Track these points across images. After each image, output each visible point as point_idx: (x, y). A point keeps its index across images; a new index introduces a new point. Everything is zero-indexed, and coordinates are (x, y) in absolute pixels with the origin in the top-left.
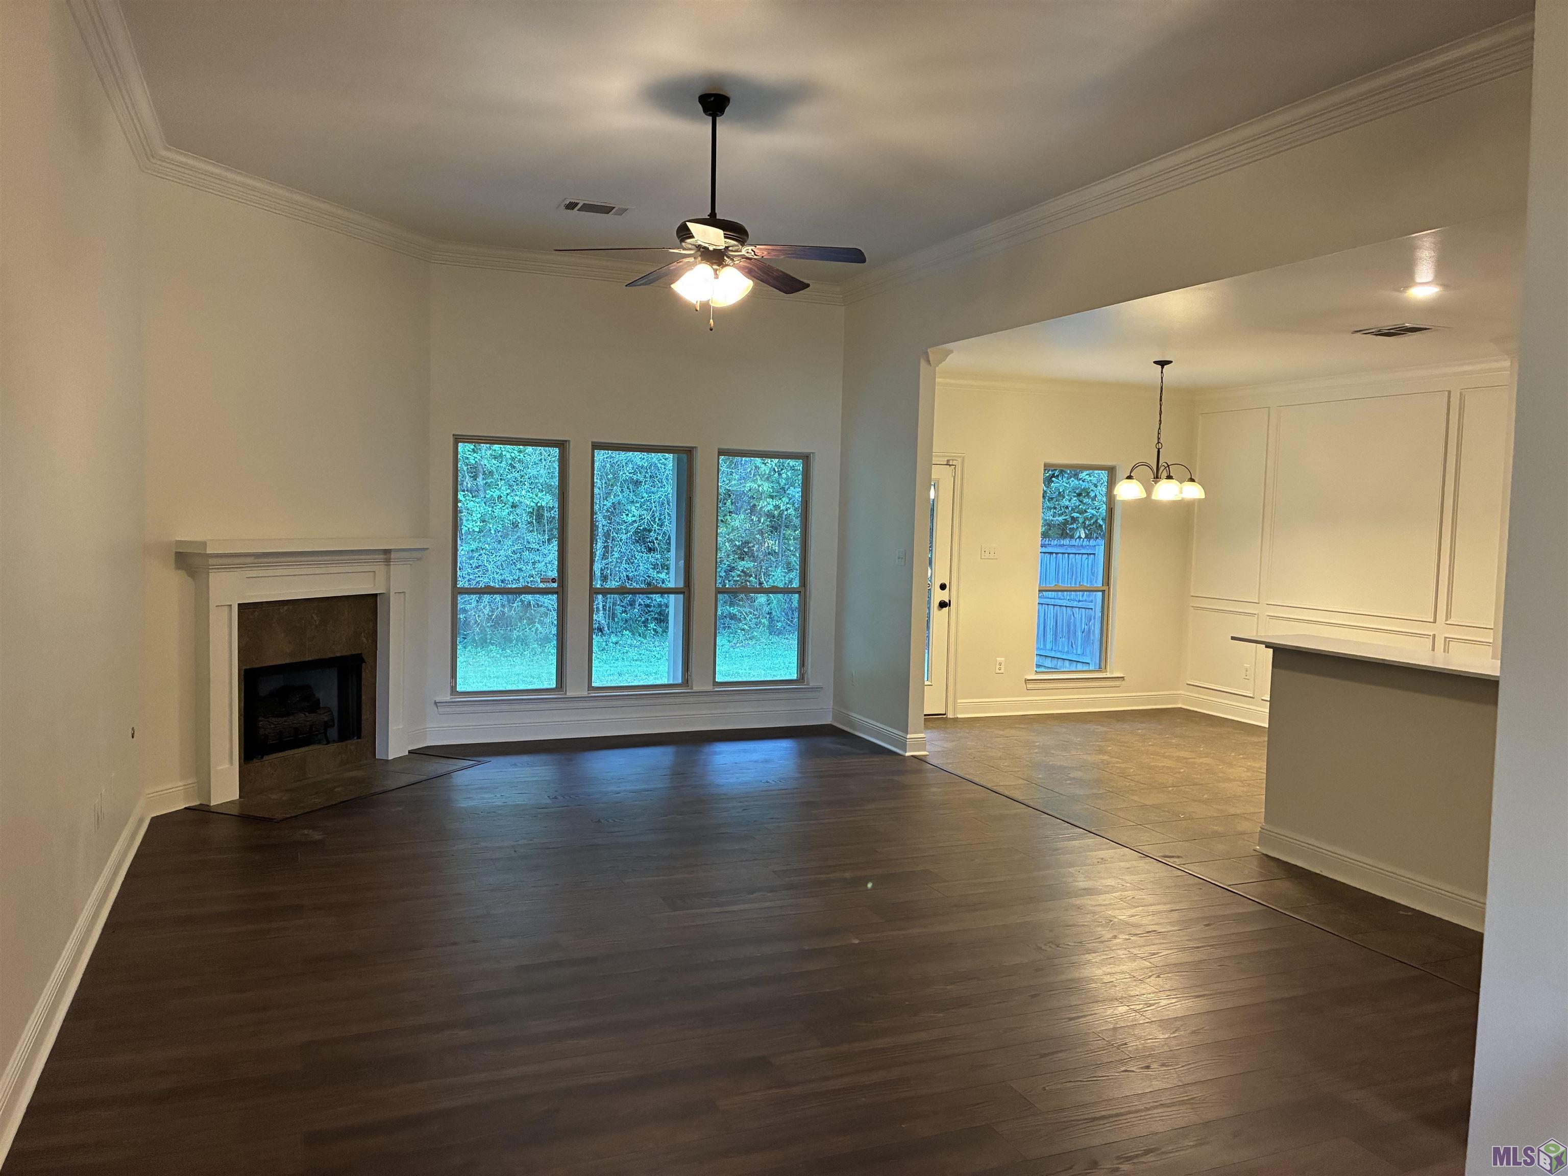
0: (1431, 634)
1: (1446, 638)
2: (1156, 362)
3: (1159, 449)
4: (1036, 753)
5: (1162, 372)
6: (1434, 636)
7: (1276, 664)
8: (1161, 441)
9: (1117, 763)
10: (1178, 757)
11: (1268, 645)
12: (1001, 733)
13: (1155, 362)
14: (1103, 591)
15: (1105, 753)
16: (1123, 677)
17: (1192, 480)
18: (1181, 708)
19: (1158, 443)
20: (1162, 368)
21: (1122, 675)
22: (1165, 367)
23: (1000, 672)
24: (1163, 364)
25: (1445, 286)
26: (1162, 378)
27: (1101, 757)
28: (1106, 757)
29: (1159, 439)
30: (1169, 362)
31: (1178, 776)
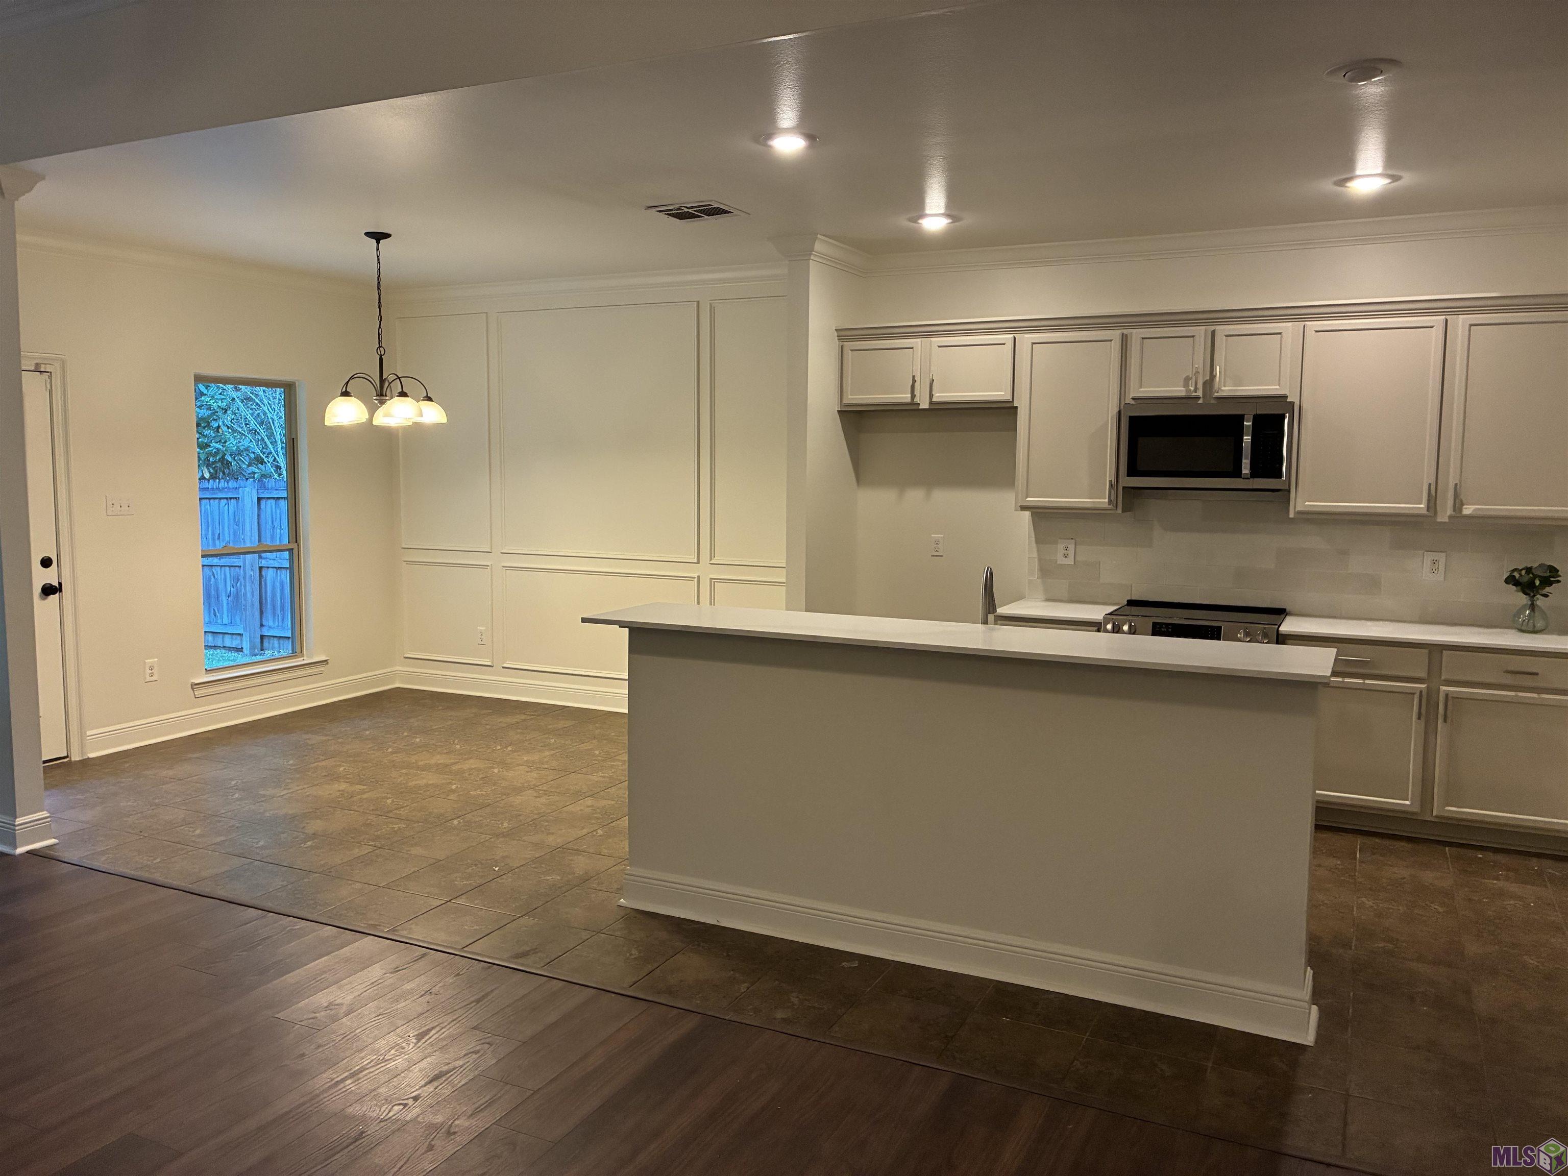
0: (696, 575)
1: (711, 579)
2: (369, 234)
3: (381, 356)
4: (238, 799)
5: (378, 249)
6: (699, 577)
7: (633, 649)
8: (384, 344)
9: (363, 792)
10: (437, 765)
11: (622, 624)
12: (171, 773)
13: (367, 234)
14: (291, 550)
15: (337, 778)
16: (326, 661)
17: (430, 399)
18: (397, 688)
19: (380, 347)
20: (378, 243)
21: (324, 658)
22: (382, 241)
23: (152, 679)
24: (379, 237)
25: (810, 137)
26: (378, 257)
27: (336, 786)
28: (343, 786)
29: (380, 341)
30: (387, 236)
31: (453, 797)
